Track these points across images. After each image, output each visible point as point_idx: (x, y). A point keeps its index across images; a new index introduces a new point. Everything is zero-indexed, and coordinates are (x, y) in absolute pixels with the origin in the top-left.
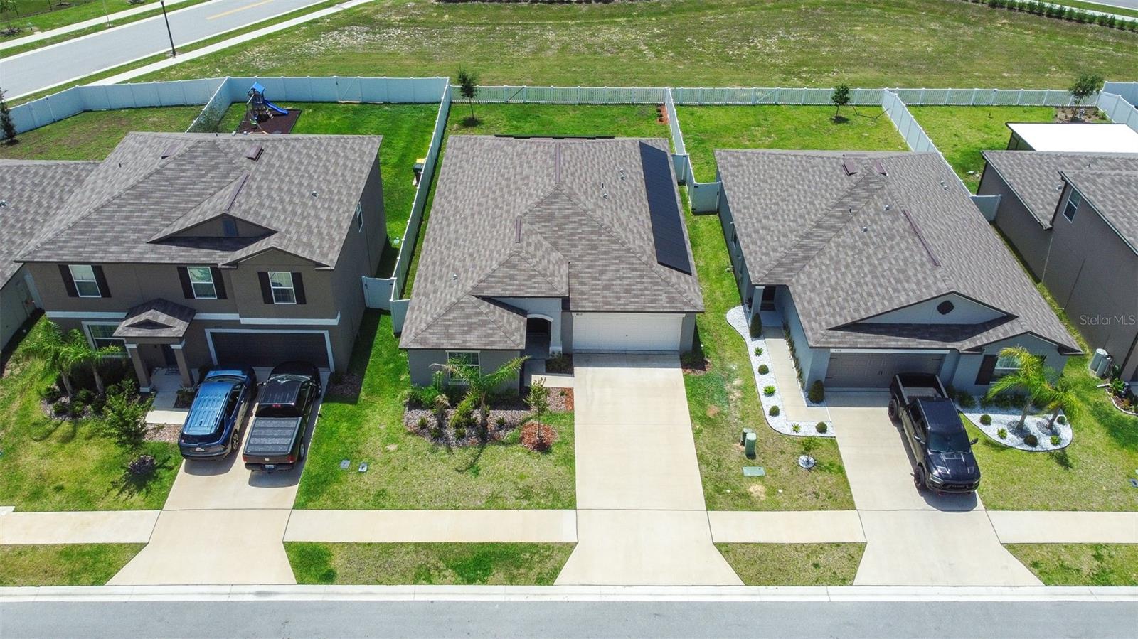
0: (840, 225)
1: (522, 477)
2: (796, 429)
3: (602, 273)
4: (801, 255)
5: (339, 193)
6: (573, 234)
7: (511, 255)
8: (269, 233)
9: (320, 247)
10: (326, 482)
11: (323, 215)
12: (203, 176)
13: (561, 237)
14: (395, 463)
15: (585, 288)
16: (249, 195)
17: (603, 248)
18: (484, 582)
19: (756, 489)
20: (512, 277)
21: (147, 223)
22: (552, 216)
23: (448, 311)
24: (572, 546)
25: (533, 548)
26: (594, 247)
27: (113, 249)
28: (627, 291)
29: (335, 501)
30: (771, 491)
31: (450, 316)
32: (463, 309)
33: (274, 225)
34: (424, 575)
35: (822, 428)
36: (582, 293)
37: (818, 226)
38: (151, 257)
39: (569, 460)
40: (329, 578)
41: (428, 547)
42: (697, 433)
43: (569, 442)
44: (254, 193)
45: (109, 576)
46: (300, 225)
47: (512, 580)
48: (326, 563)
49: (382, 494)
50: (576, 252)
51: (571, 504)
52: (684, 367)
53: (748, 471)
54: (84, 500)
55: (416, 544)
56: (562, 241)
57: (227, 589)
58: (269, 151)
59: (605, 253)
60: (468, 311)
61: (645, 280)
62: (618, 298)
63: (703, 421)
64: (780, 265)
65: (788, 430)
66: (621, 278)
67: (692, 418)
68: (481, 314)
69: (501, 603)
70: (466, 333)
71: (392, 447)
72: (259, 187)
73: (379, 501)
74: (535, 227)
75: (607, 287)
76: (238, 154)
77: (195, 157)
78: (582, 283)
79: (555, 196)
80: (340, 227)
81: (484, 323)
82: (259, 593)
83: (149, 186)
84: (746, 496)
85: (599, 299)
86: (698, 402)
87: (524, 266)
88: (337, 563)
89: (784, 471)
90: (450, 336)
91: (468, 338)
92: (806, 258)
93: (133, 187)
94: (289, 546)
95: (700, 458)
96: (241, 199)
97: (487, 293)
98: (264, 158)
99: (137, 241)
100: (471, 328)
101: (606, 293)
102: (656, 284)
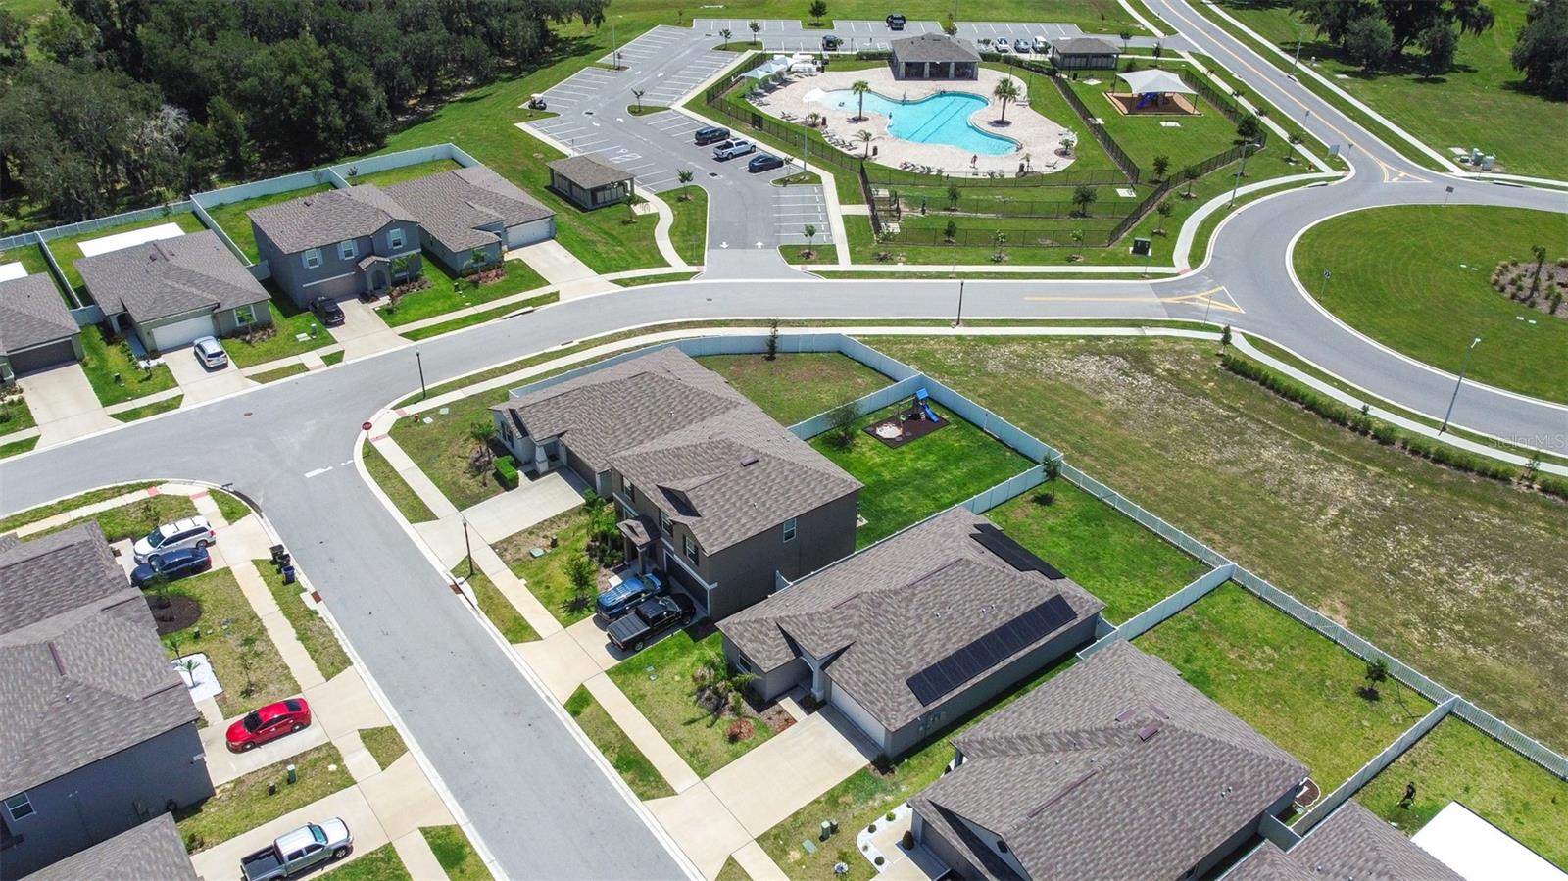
0: (1055, 748)
1: (705, 744)
2: (866, 848)
3: (866, 662)
4: (1003, 747)
5: (774, 512)
6: (877, 625)
7: (818, 612)
8: (695, 514)
9: (717, 539)
10: (631, 671)
11: (743, 521)
12: (710, 461)
13: (870, 623)
14: (668, 687)
15: (847, 665)
16: (712, 486)
17: (883, 647)
18: (621, 773)
19: (795, 855)
20: (805, 626)
21: (666, 473)
22: (880, 604)
23: (755, 622)
24: (674, 793)
25: (659, 778)
26: (879, 643)
27: (642, 479)
28: (865, 684)
29: (624, 683)
30: (798, 863)
31: (755, 625)
32: (763, 625)
33: (705, 513)
34: (605, 748)
35: (880, 861)
36: (842, 666)
37: (1039, 738)
38: (649, 494)
39: (736, 756)
40: (575, 714)
41: (625, 737)
42: (817, 801)
43: (749, 747)
44: (717, 487)
45: (517, 642)
46: (720, 519)
47: (631, 783)
48: (582, 707)
49: (642, 696)
50: (867, 638)
51: (702, 776)
52: (873, 763)
53: (808, 844)
54: (547, 601)
55: (622, 732)
56: (867, 626)
57: (540, 684)
58: (761, 464)
59: (881, 651)
60: (764, 629)
61: (883, 686)
62: (856, 684)
63: (832, 799)
64: (981, 743)
65: (860, 845)
66: (872, 674)
67: (828, 792)
68: (767, 635)
69: (614, 789)
70: (750, 641)
71: (677, 678)
72: (725, 485)
73: (638, 699)
74: (863, 605)
75: (858, 673)
76: (738, 458)
77: (717, 447)
78: (848, 660)
79: (896, 593)
80: (745, 533)
81: (764, 642)
82: (548, 697)
83: (684, 452)
84: (785, 852)
85: (846, 677)
86: (847, 787)
87: (818, 624)
88: (586, 711)
89: (823, 861)
90: (741, 636)
91: (749, 645)
92: (1004, 752)
93: (679, 448)
94: (582, 686)
95: (797, 814)
96: (704, 488)
97: (784, 626)
98: (752, 467)
99: (653, 481)
100: (755, 639)
101: (854, 677)
102: (886, 693)
